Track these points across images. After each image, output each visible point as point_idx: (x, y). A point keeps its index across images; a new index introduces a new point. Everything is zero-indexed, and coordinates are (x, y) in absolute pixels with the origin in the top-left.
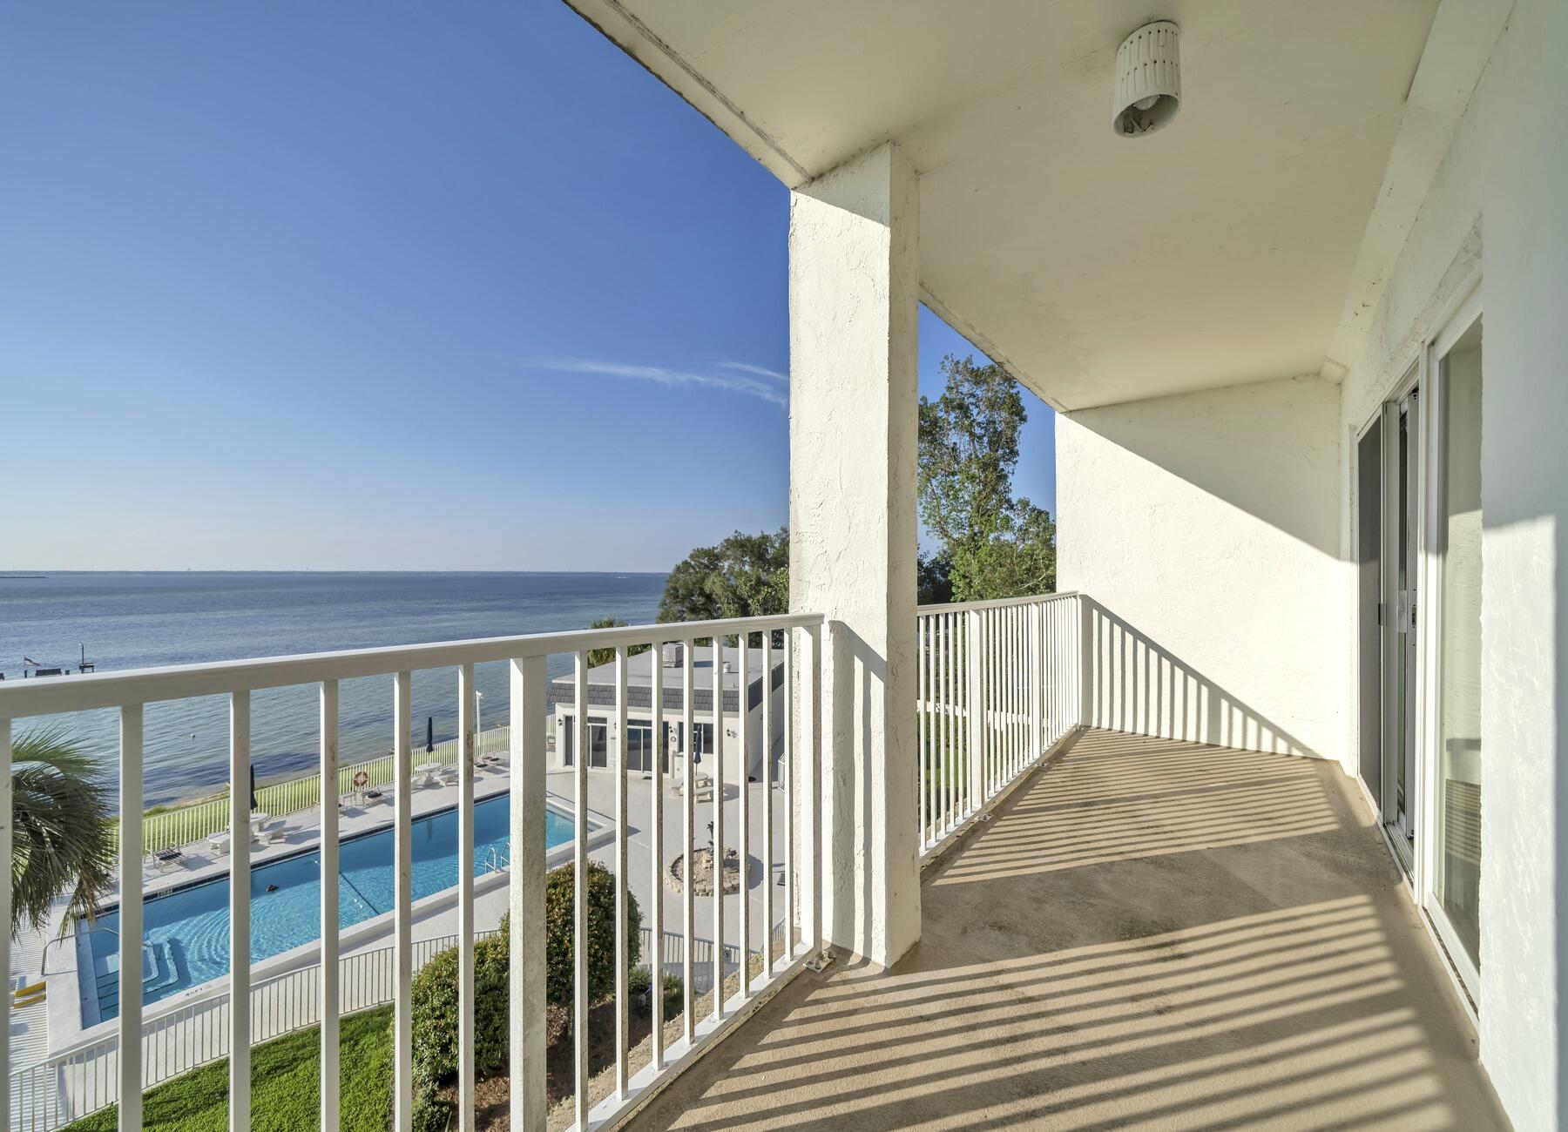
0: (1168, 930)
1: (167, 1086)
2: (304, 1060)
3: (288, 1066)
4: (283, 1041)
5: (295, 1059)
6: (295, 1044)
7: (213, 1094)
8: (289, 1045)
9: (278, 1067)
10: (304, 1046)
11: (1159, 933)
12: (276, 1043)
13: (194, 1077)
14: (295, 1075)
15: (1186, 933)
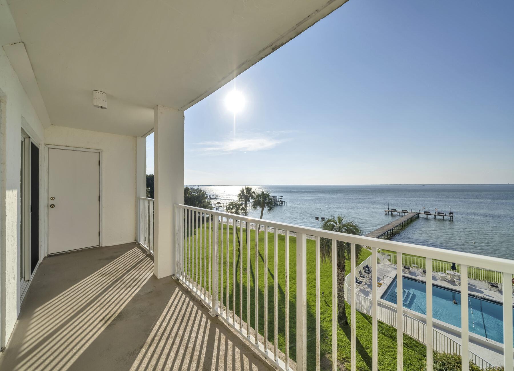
0: (110, 325)
1: (384, 324)
2: (413, 350)
3: (409, 347)
4: (414, 340)
5: (412, 347)
6: (415, 344)
7: (389, 334)
8: (414, 342)
9: (406, 345)
10: (417, 347)
11: (111, 322)
12: (411, 339)
13: (390, 327)
14: (408, 351)
15: (103, 329)
